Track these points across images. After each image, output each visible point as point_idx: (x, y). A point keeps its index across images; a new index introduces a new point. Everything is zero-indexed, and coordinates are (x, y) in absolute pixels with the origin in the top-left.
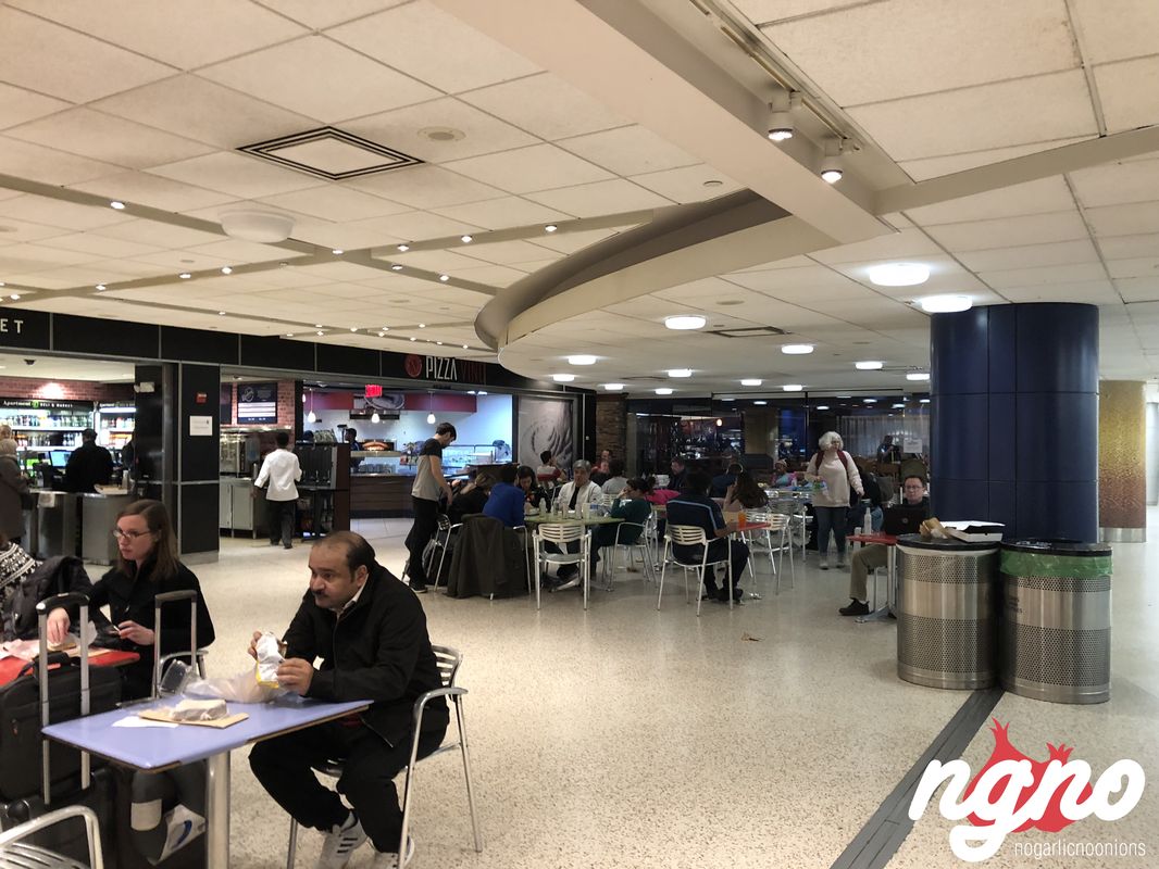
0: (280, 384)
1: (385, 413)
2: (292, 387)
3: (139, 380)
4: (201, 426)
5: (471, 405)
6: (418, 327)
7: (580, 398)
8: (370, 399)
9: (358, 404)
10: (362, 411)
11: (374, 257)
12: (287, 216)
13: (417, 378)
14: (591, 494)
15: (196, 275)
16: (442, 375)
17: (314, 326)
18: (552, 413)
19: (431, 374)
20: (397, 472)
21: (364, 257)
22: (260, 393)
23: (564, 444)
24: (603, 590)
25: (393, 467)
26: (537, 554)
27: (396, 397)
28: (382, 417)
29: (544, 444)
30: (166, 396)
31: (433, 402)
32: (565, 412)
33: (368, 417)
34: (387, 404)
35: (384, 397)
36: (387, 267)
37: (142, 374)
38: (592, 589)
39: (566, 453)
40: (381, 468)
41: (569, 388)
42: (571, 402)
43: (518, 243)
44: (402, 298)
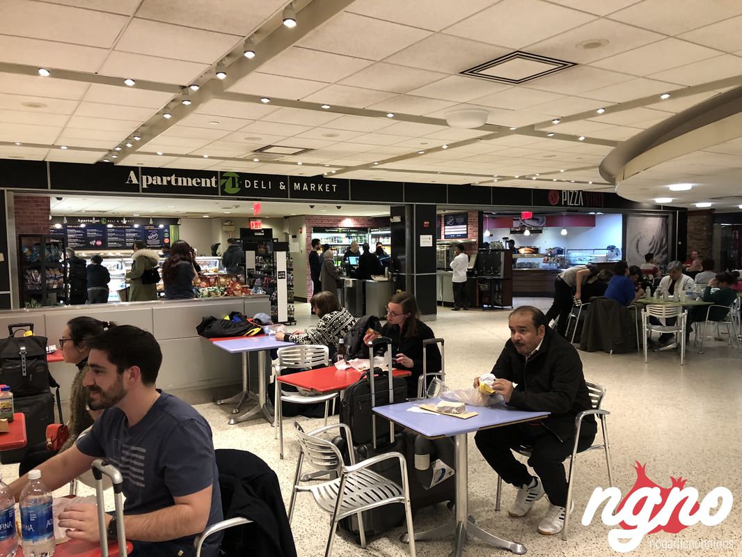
0: (469, 214)
1: (533, 229)
2: (477, 214)
3: (392, 215)
4: (426, 241)
5: (591, 222)
6: (559, 172)
7: (674, 214)
8: (523, 221)
9: (516, 224)
10: (518, 228)
11: (536, 129)
12: (485, 110)
13: (556, 205)
14: (686, 284)
15: (428, 151)
16: (573, 202)
17: (492, 176)
18: (652, 226)
19: (566, 202)
20: (541, 267)
21: (530, 130)
22: (458, 220)
23: (661, 247)
24: (695, 353)
25: (538, 264)
26: (645, 325)
27: (540, 218)
28: (532, 232)
29: (645, 248)
30: (407, 223)
31: (565, 220)
32: (662, 225)
33: (522, 232)
34: (535, 223)
35: (533, 219)
36: (544, 135)
37: (395, 211)
38: (687, 351)
39: (663, 254)
40: (531, 265)
41: (665, 207)
42: (667, 217)
43: (639, 109)
44: (551, 154)
